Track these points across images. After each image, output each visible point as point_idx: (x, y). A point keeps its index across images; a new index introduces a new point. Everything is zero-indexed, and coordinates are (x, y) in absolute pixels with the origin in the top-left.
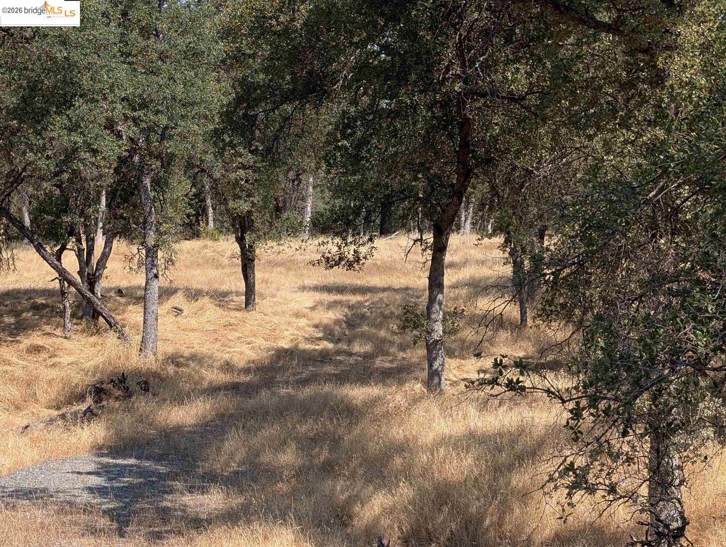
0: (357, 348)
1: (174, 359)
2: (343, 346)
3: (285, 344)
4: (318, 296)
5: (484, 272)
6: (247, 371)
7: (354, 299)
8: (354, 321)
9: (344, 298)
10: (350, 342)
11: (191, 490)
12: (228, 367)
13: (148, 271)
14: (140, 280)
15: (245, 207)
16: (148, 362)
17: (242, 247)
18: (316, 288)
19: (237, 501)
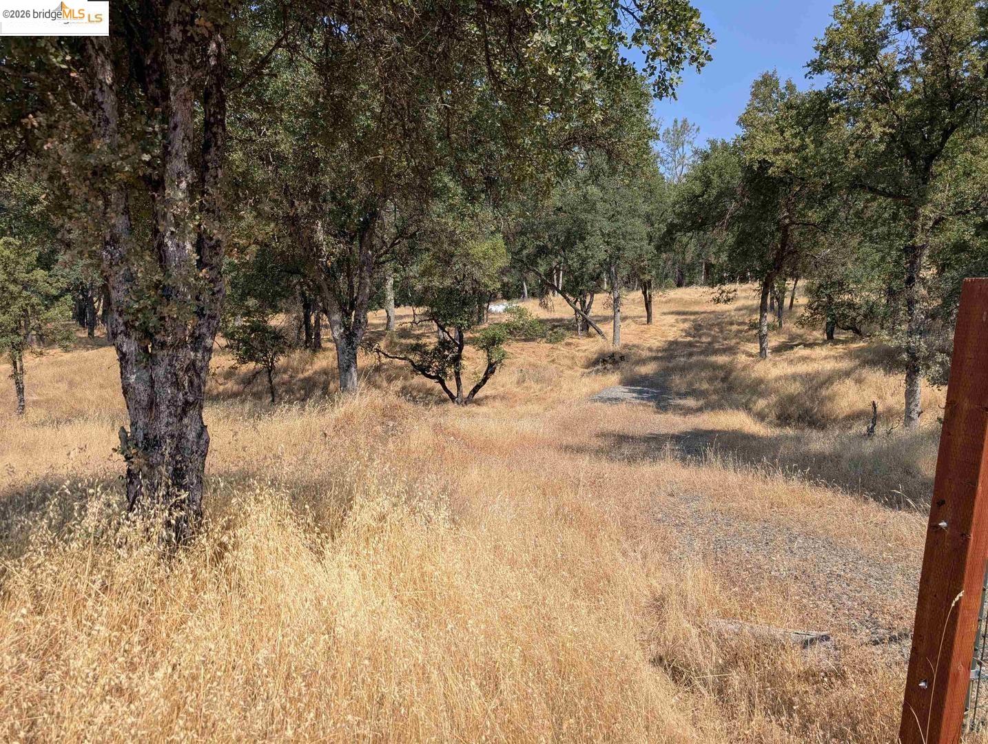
0: (704, 339)
1: (626, 346)
2: (697, 339)
3: (671, 339)
4: (677, 317)
5: (750, 303)
6: (658, 351)
7: (692, 317)
8: (697, 328)
9: (688, 317)
10: (700, 337)
11: (680, 399)
12: (650, 349)
13: (614, 308)
14: (610, 312)
15: (647, 277)
16: (617, 348)
17: (645, 296)
18: (672, 313)
19: (701, 402)
